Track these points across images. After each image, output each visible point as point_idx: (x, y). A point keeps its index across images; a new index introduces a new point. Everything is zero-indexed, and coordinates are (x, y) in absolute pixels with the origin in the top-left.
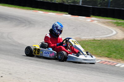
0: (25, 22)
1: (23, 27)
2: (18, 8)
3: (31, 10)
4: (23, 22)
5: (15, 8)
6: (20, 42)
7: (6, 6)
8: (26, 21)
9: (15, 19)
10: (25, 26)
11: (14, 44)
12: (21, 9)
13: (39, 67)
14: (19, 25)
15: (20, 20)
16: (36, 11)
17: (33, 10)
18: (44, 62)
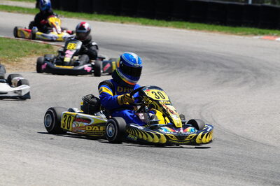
0: (243, 70)
1: (240, 85)
2: (219, 31)
3: (256, 35)
4: (237, 72)
5: (212, 31)
6: (238, 130)
7: (183, 28)
9: (214, 63)
10: (246, 82)
12: (226, 33)
14: (226, 81)
15: (227, 67)
16: (273, 37)
17: (263, 34)
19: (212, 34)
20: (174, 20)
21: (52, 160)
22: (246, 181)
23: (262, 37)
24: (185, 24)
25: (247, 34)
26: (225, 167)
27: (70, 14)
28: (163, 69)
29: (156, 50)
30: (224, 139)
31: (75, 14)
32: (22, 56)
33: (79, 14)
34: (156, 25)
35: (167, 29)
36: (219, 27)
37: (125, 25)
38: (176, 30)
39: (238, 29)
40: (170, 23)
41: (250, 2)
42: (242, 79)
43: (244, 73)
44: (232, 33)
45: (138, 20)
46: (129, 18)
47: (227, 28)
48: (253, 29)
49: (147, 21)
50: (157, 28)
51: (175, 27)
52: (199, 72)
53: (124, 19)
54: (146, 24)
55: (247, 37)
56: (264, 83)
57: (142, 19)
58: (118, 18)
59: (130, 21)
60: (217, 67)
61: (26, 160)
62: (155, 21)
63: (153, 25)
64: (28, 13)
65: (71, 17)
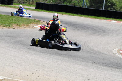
1: (98, 35)
2: (93, 18)
3: (105, 20)
4: (98, 31)
6: (96, 49)
8: (100, 30)
9: (91, 28)
11: (91, 51)
12: (96, 19)
13: (115, 73)
15: (95, 29)
16: (110, 21)
18: (119, 68)
19: (91, 19)
20: (79, 14)
21: (36, 56)
22: (97, 65)
23: (107, 20)
24: (82, 15)
25: (102, 19)
26: (90, 60)
27: (46, 11)
28: (74, 29)
29: (73, 23)
30: (91, 52)
31: (48, 11)
32: (30, 24)
33: (49, 11)
34: (73, 15)
35: (77, 17)
36: (93, 17)
37: (63, 15)
38: (79, 17)
39: (99, 17)
40: (77, 15)
41: (103, 9)
42: (99, 33)
43: (100, 31)
44: (97, 19)
45: (67, 13)
46: (65, 13)
47: (96, 17)
48: (104, 18)
49: (70, 14)
50: (73, 16)
51: (79, 16)
52: (86, 30)
53: (63, 13)
54: (70, 15)
55: (102, 20)
56: (106, 35)
57: (69, 13)
58: (61, 13)
59: (65, 14)
60: (92, 29)
61: (27, 56)
62: (73, 14)
63: (72, 15)
64: (33, 10)
65: (46, 12)
